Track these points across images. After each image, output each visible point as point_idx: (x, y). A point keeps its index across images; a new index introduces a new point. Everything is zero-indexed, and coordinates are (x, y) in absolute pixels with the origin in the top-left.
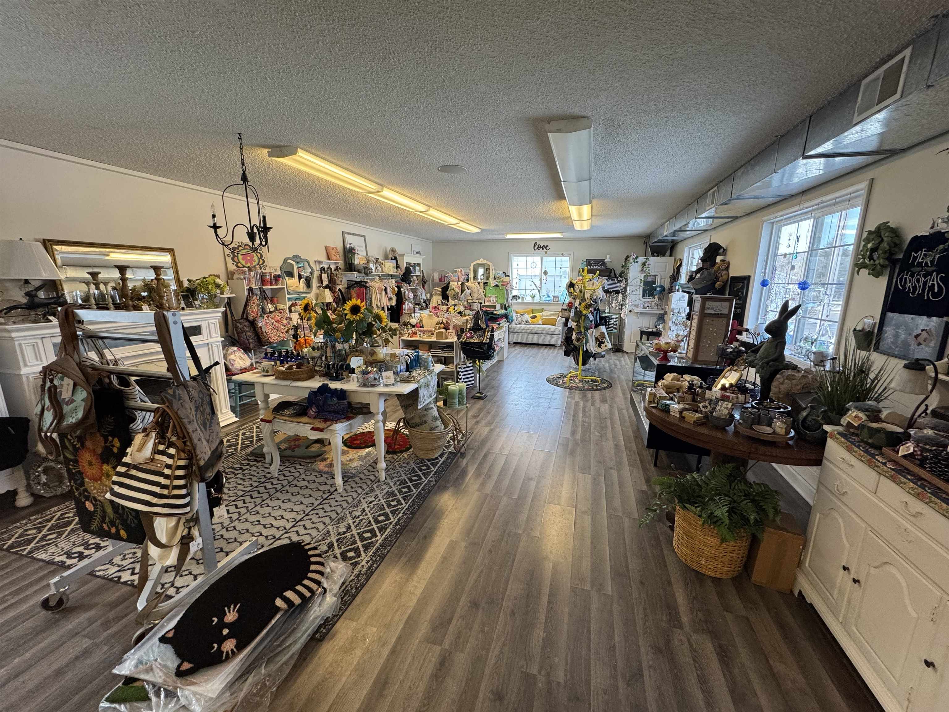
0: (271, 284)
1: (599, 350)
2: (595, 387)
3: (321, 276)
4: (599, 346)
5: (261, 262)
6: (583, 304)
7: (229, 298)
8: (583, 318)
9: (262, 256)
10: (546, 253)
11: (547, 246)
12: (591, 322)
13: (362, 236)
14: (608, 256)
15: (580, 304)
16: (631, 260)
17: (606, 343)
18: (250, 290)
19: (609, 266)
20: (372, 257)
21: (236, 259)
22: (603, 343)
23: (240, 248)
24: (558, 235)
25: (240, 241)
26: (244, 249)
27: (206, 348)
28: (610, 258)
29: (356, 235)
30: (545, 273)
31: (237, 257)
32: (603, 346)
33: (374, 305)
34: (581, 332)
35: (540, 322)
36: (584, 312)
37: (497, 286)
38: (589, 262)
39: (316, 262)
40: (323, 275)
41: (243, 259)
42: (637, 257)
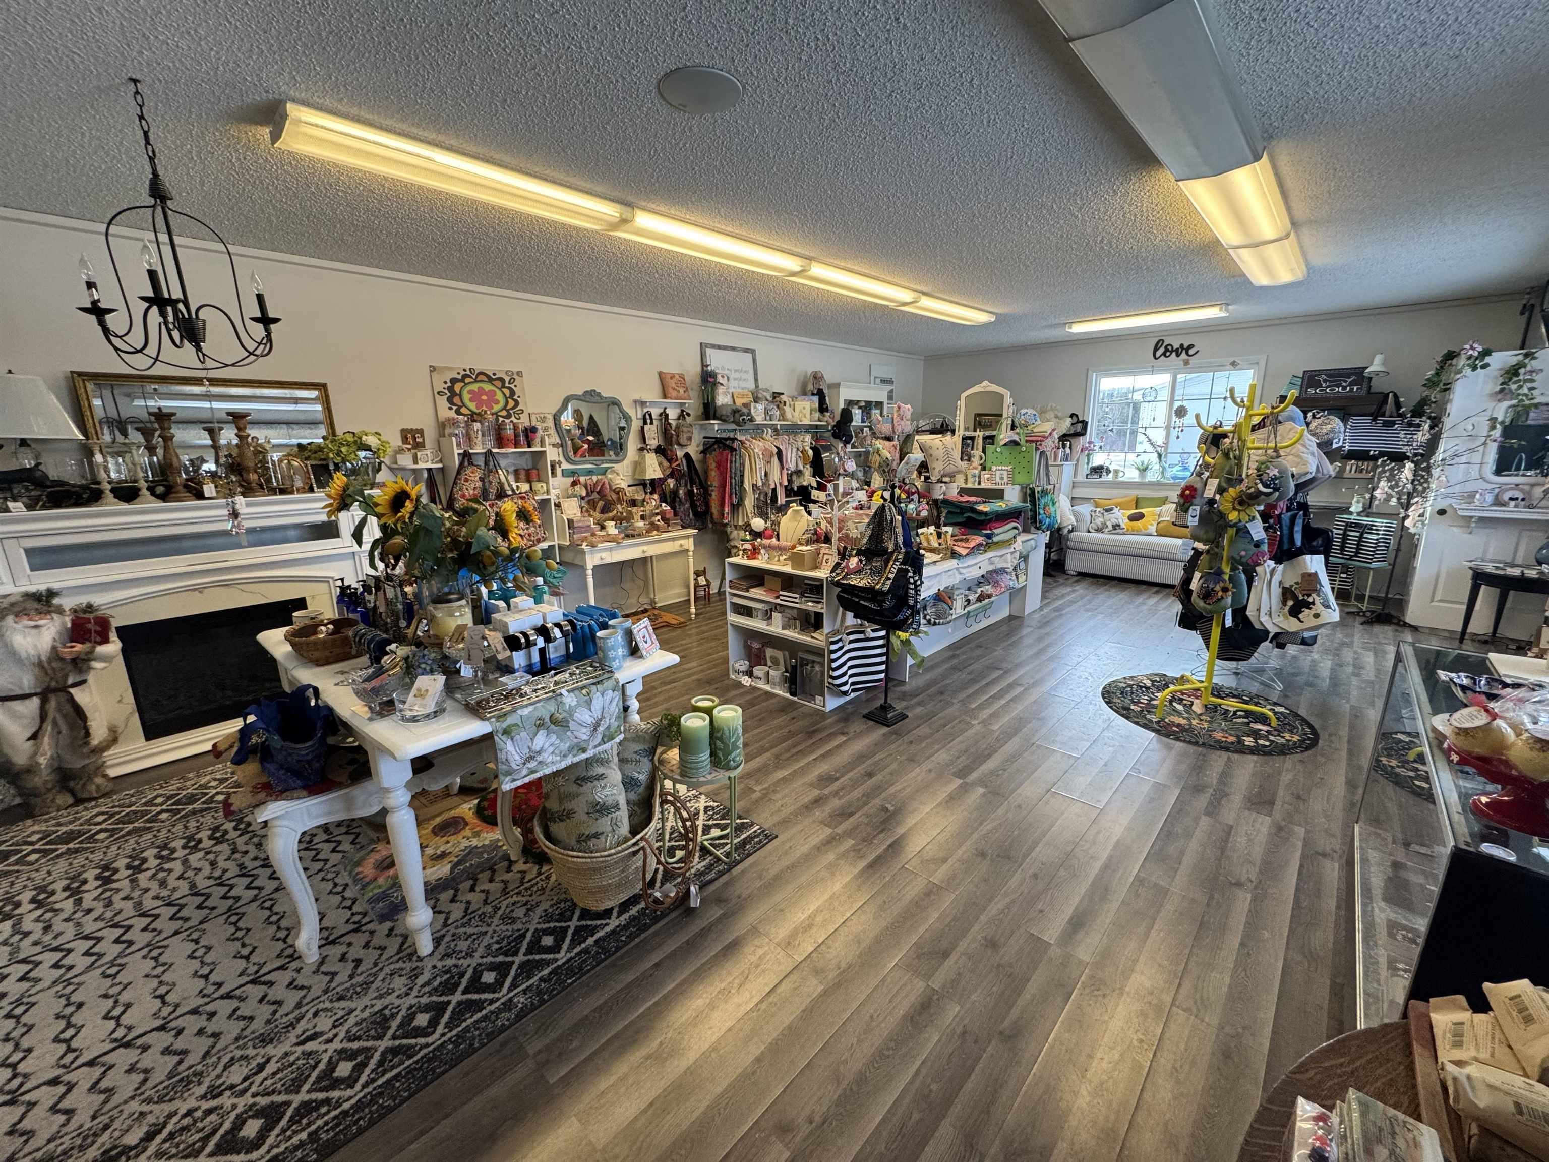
0: (517, 445)
1: (1292, 625)
2: (1249, 741)
3: (643, 428)
4: (1295, 612)
5: (511, 403)
6: (1232, 492)
7: (429, 470)
8: (1231, 531)
9: (513, 393)
10: (1186, 363)
11: (1191, 346)
12: (1257, 545)
13: (746, 351)
14: (1378, 359)
15: (1221, 490)
16: (1462, 361)
17: (1318, 608)
18: (466, 456)
19: (1378, 385)
20: (767, 390)
21: (456, 400)
22: (1308, 605)
23: (468, 380)
24: (1212, 313)
25: (467, 368)
26: (476, 381)
27: (352, 562)
28: (1384, 363)
29: (733, 349)
30: (1181, 412)
31: (460, 395)
32: (1306, 614)
33: (747, 485)
34: (1219, 573)
35: (1153, 529)
36: (1233, 516)
37: (1015, 443)
38: (1310, 379)
39: (635, 402)
40: (646, 427)
41: (471, 400)
42: (1487, 353)
